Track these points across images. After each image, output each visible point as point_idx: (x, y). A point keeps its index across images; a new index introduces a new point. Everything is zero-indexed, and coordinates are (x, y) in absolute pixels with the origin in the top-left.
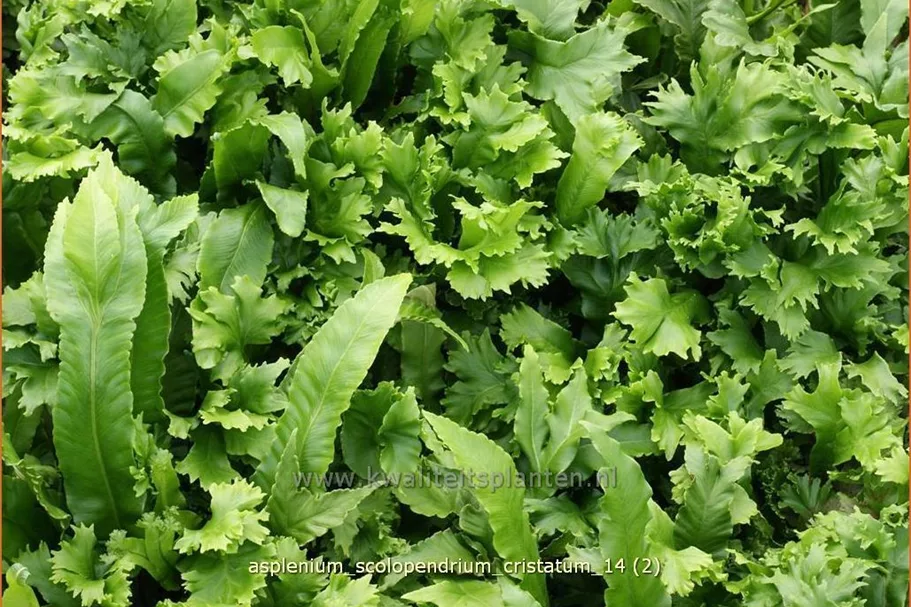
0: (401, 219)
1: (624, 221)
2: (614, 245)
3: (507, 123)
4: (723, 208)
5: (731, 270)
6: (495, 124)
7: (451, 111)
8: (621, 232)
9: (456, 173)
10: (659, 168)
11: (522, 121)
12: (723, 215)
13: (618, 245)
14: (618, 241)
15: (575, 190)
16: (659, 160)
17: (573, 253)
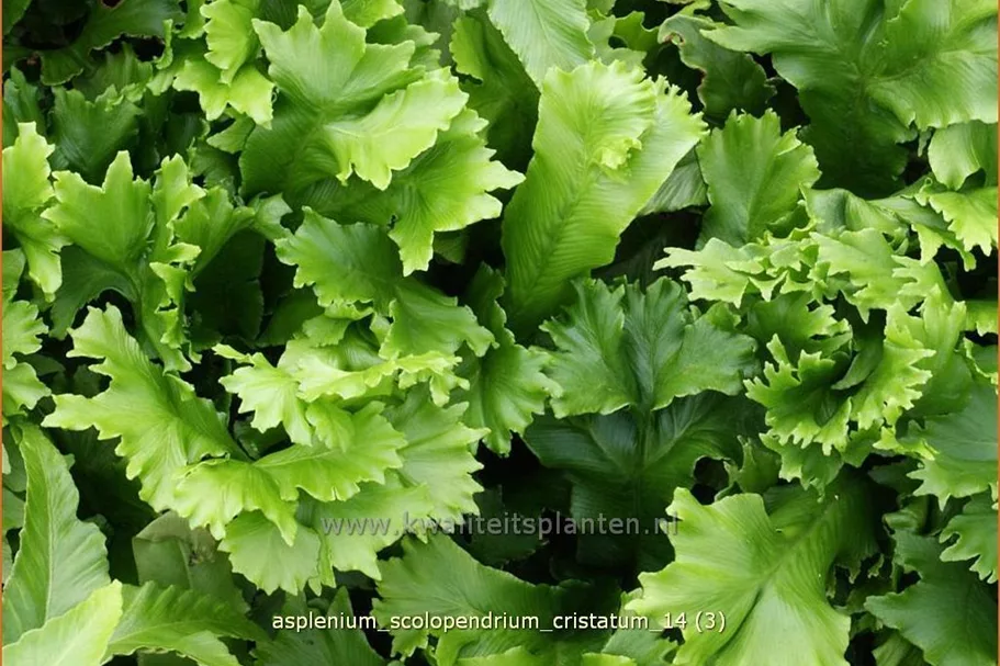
0: (108, 379)
1: (665, 303)
2: (643, 363)
3: (369, 96)
4: (898, 345)
5: (918, 483)
6: (339, 99)
7: (225, 80)
8: (658, 329)
9: (251, 211)
10: (751, 148)
11: (404, 87)
12: (896, 366)
13: (652, 362)
14: (652, 353)
15: (545, 240)
16: (749, 127)
17: (541, 412)
